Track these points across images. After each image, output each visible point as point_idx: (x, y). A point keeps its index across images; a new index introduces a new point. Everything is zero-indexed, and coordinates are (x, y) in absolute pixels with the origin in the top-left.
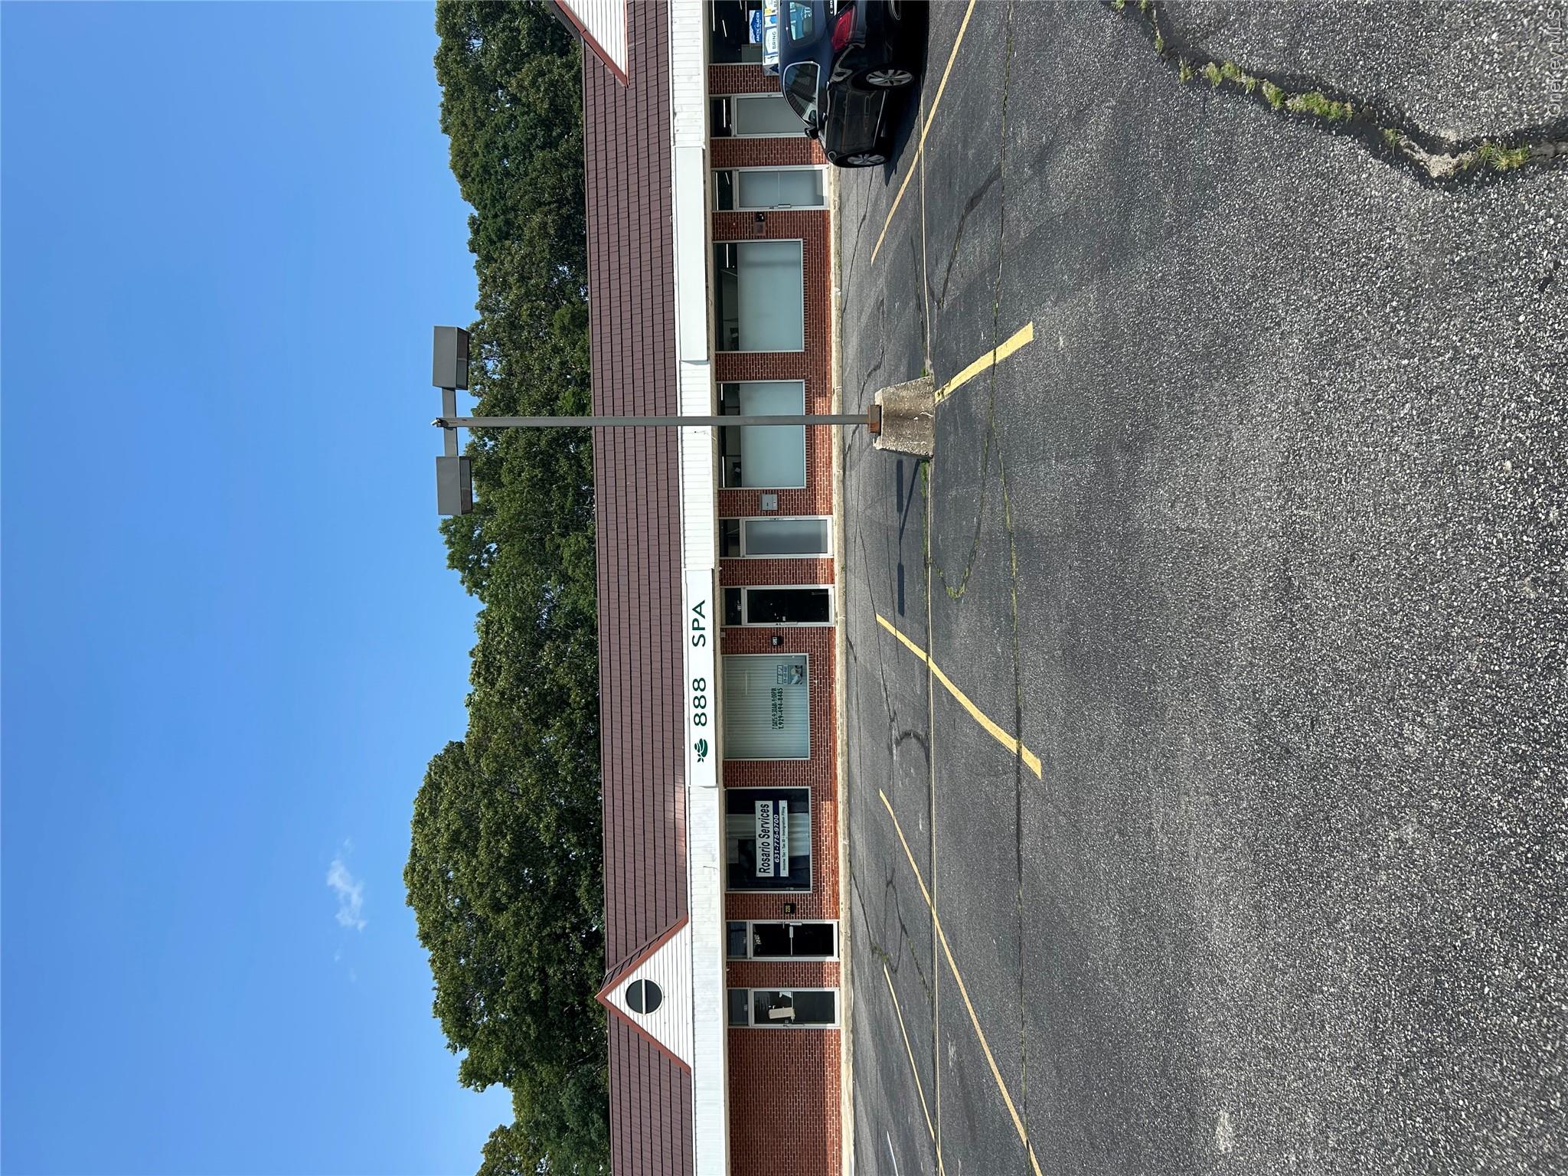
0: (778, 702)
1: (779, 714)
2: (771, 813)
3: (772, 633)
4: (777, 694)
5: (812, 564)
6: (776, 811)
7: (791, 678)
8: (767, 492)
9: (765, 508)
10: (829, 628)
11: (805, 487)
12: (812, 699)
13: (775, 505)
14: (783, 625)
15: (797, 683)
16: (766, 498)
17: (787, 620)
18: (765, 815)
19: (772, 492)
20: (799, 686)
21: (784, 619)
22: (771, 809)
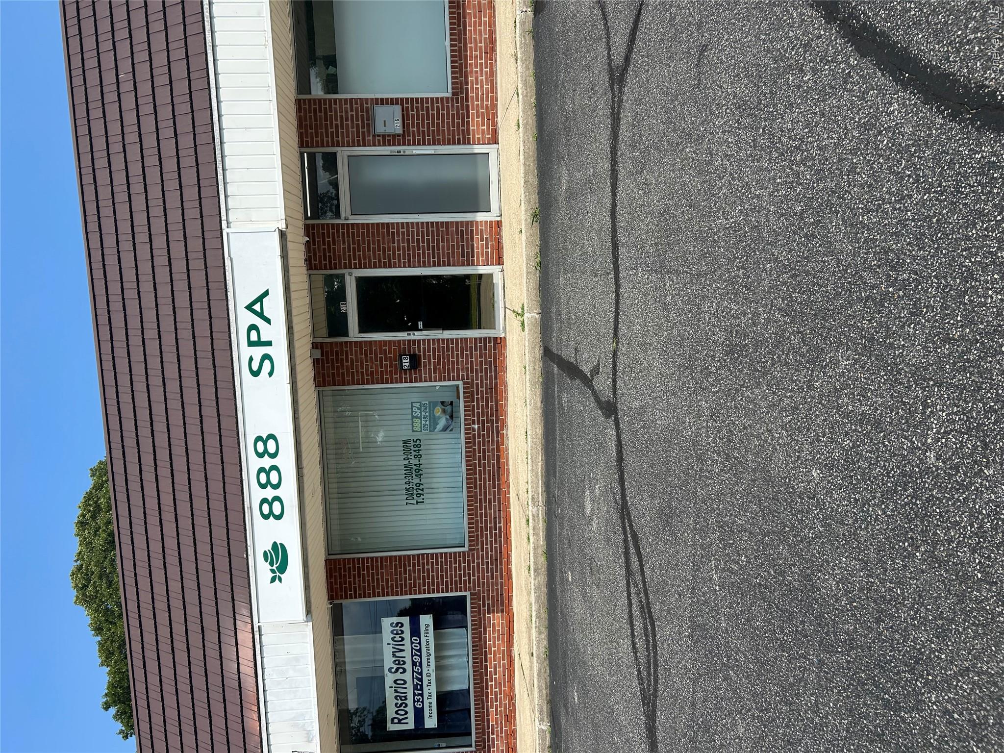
0: (414, 461)
1: (416, 480)
2: (407, 635)
3: (401, 349)
4: (412, 448)
5: (465, 232)
6: (415, 631)
7: (434, 422)
8: (383, 102)
9: (380, 129)
10: (495, 339)
11: (449, 95)
12: (470, 455)
13: (399, 124)
14: (418, 335)
15: (445, 429)
16: (381, 112)
17: (427, 327)
18: (398, 638)
19: (392, 102)
20: (447, 435)
21: (420, 325)
22: (407, 629)
